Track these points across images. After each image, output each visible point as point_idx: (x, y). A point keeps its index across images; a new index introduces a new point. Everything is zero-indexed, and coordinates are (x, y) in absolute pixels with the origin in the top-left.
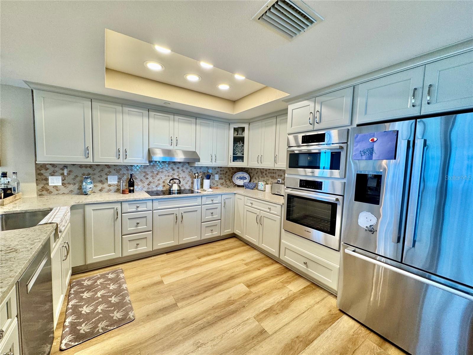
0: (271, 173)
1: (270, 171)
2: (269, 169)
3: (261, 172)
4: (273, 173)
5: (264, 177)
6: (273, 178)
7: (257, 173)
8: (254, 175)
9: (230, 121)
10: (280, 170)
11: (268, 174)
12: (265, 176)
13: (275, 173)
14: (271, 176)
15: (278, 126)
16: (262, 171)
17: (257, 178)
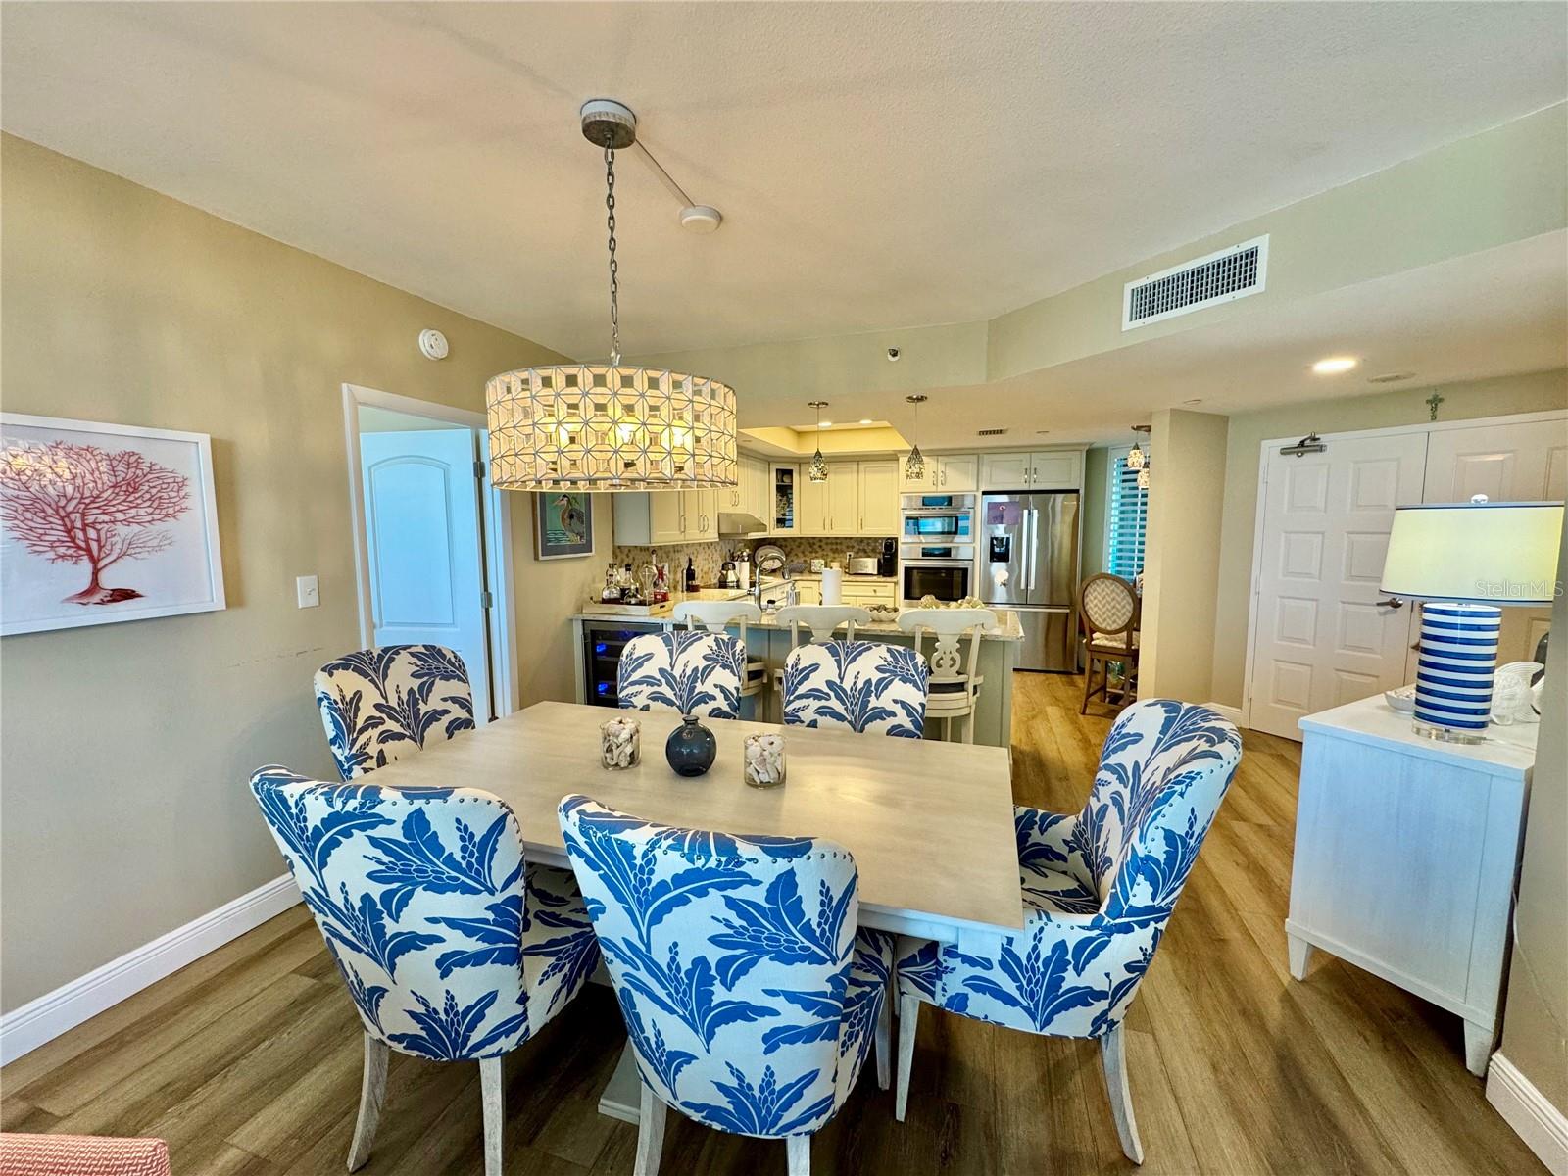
0: (832, 544)
1: (829, 541)
2: (828, 538)
3: (809, 543)
4: (837, 543)
5: (817, 552)
6: (835, 551)
7: (799, 547)
8: (792, 549)
9: (770, 459)
10: (851, 538)
11: (824, 547)
12: (818, 549)
13: (841, 543)
14: (831, 549)
15: (862, 476)
16: (812, 541)
17: (800, 554)
